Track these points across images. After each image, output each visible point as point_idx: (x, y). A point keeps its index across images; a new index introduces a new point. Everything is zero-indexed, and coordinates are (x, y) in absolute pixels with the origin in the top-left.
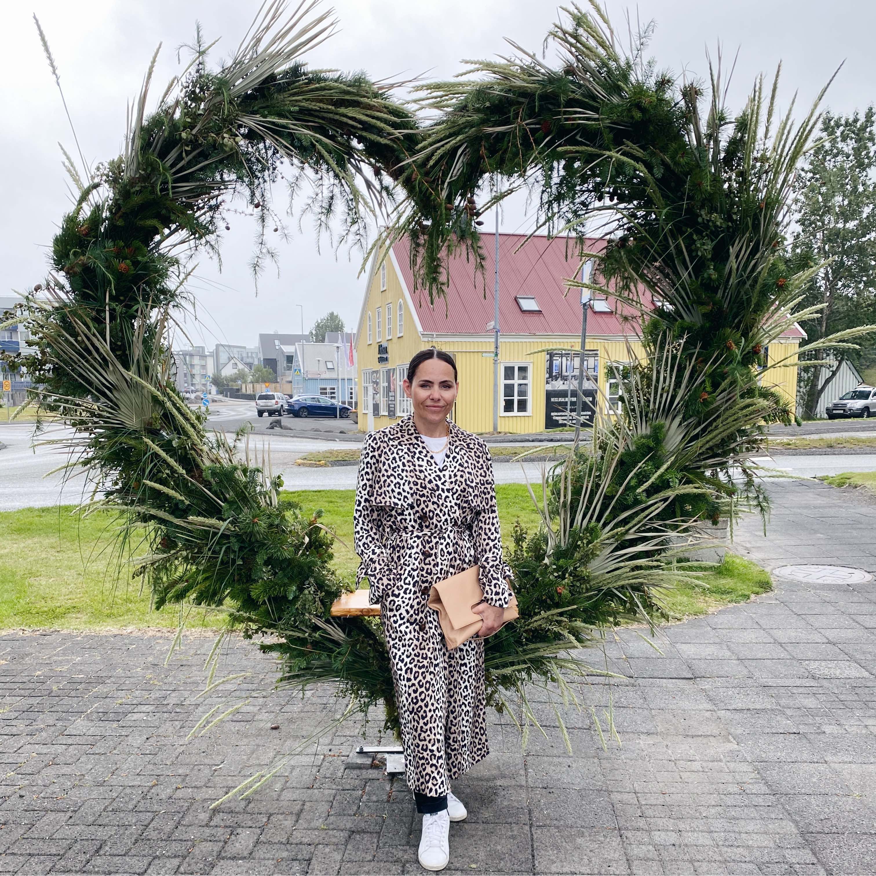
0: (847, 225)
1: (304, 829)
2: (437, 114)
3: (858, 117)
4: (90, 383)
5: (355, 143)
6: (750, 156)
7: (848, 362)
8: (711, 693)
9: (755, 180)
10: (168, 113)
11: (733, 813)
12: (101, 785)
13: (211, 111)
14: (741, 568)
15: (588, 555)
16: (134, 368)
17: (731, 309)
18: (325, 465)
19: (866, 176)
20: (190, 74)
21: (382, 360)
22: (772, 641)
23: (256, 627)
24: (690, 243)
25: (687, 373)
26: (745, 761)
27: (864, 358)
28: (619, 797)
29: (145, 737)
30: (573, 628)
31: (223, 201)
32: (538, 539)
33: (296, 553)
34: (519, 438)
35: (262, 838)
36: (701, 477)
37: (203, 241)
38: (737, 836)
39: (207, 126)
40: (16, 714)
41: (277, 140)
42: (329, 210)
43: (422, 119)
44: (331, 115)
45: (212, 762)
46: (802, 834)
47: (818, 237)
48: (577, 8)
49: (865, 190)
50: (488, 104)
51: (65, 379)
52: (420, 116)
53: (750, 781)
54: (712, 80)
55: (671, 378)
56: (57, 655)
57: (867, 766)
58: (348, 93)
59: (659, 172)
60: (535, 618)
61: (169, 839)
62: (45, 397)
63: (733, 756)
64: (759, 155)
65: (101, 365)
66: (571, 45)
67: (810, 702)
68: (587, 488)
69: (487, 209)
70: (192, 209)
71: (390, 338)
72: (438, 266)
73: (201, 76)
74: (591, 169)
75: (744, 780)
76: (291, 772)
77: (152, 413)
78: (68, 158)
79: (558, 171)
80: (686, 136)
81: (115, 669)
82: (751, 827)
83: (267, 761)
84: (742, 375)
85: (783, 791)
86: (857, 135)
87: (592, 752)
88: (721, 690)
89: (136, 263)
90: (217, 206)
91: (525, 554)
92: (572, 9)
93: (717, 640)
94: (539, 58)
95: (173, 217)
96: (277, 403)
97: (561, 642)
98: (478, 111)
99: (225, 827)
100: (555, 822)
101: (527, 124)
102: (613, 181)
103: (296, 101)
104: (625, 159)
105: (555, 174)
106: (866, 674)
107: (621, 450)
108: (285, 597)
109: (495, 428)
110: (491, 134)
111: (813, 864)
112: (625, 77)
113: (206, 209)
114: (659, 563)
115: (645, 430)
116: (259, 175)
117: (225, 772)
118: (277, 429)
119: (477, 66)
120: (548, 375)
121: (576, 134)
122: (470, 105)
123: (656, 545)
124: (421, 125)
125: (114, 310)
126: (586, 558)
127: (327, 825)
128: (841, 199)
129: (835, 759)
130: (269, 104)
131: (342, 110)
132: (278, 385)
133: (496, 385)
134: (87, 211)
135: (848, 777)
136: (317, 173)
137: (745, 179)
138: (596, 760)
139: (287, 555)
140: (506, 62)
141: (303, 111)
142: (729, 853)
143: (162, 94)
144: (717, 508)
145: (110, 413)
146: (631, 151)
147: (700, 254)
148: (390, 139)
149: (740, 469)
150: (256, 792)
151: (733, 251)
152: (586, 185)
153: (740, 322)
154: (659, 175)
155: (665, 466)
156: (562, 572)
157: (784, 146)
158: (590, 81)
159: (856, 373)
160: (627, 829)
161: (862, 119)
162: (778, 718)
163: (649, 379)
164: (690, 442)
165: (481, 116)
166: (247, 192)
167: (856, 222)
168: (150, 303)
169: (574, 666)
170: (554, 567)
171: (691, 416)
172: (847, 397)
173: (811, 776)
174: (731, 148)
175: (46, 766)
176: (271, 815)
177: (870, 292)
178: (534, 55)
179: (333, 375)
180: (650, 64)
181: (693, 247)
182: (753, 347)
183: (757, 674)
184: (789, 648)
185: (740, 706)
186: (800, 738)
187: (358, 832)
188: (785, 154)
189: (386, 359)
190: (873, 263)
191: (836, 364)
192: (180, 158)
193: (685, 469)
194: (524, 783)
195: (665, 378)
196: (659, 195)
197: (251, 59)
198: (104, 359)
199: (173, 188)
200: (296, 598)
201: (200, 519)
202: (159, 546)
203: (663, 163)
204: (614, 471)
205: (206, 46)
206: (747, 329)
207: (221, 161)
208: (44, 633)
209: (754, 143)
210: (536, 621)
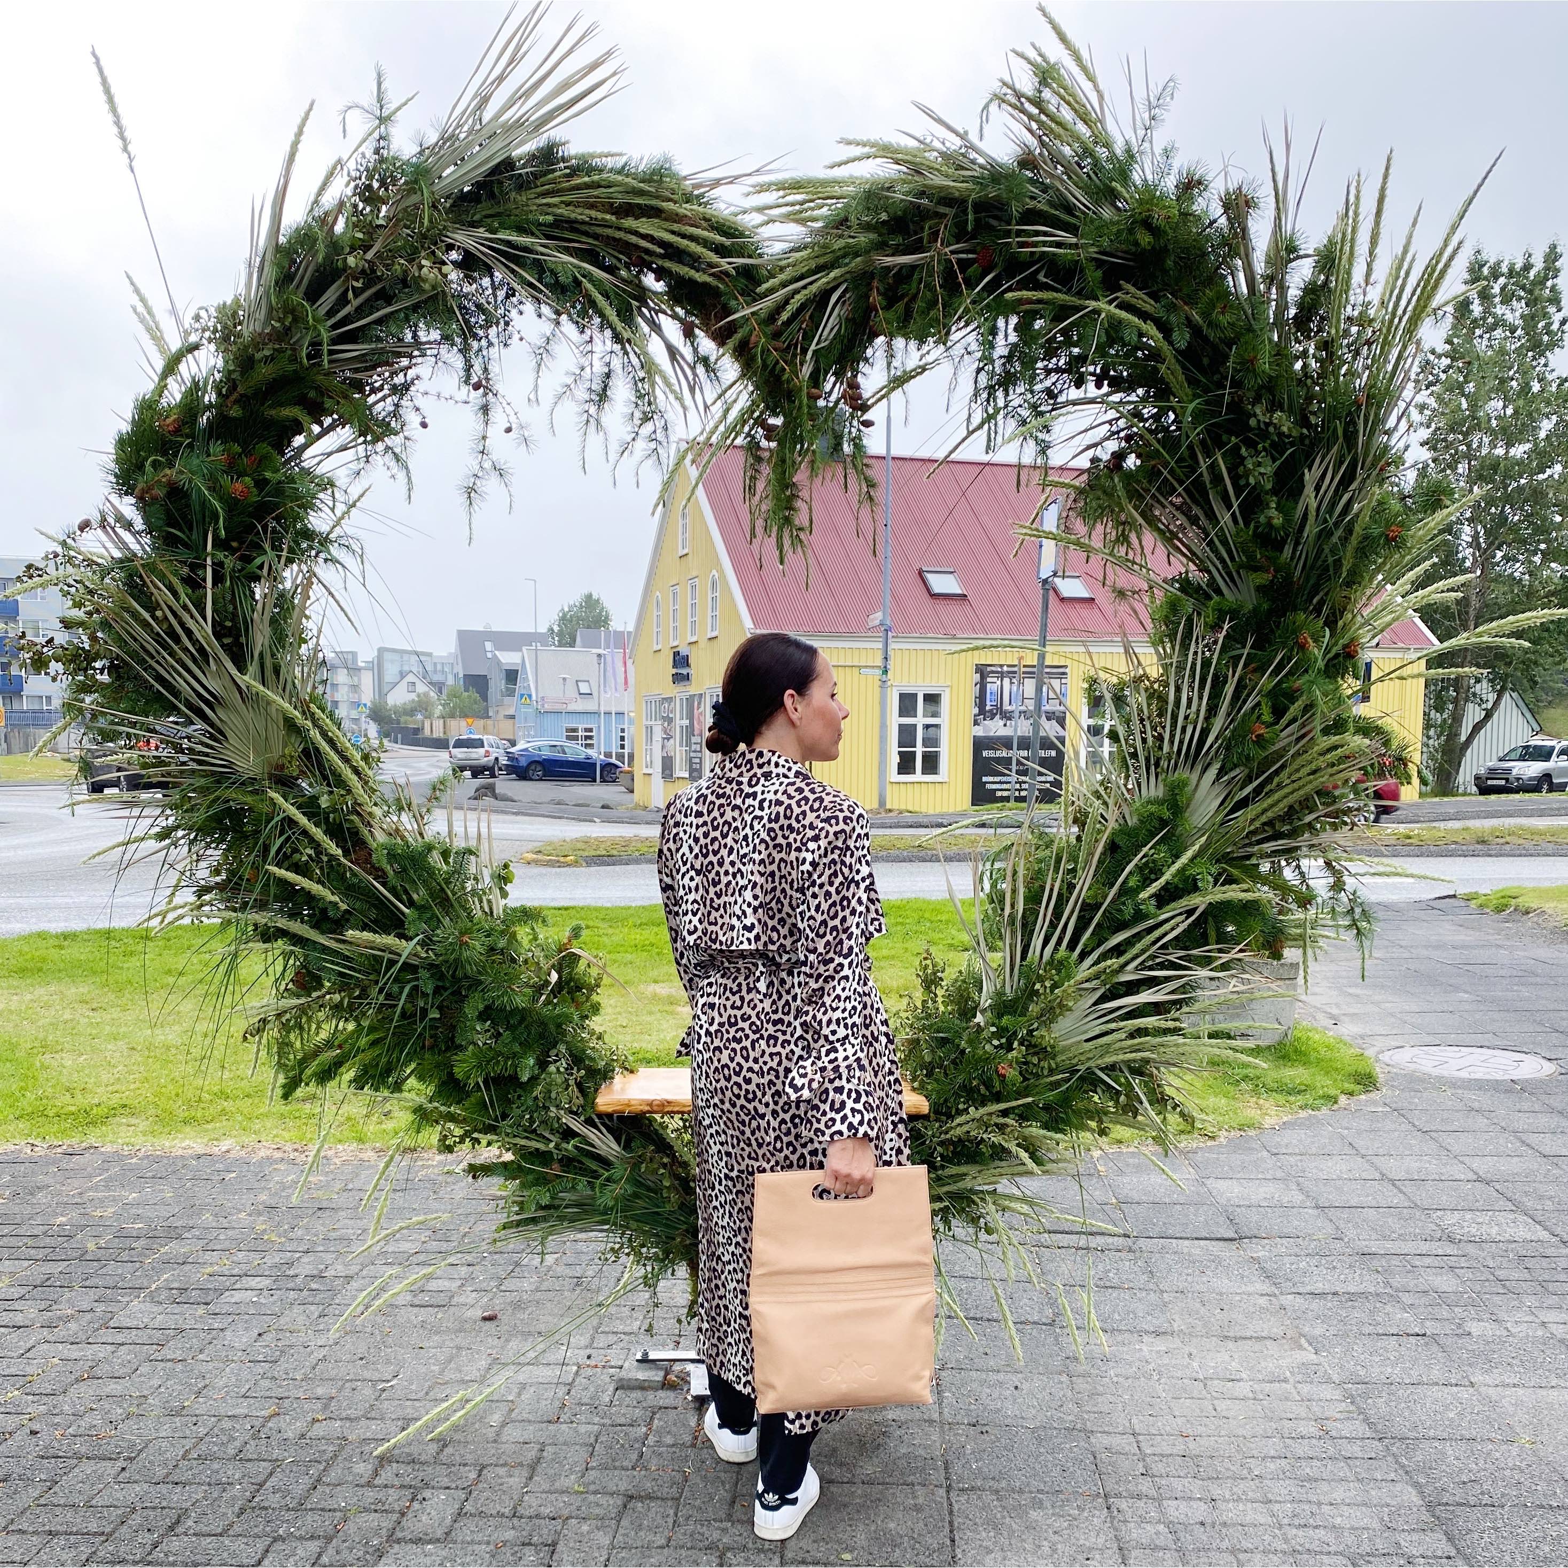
0: (1512, 451)
1: (543, 1492)
2: (795, 232)
3: (1532, 261)
4: (176, 693)
5: (649, 280)
6: (1339, 313)
7: (1514, 695)
8: (1267, 1266)
9: (1349, 357)
10: (326, 221)
11: (1308, 1470)
12: (179, 1412)
13: (398, 221)
14: (1323, 1051)
15: (1052, 1008)
16: (253, 668)
17: (1307, 579)
18: (575, 864)
19: (1546, 365)
20: (364, 156)
21: (679, 678)
22: (1378, 1176)
23: (461, 1132)
24: (1235, 462)
25: (1229, 689)
26: (1329, 1381)
27: (1543, 689)
28: (1106, 1440)
29: (256, 1332)
30: (1025, 1139)
31: (418, 378)
32: (964, 981)
33: (535, 1000)
34: (925, 821)
35: (468, 1507)
36: (1254, 874)
37: (380, 446)
38: (1315, 1508)
39: (392, 246)
40: (22, 1291)
41: (513, 271)
42: (603, 396)
43: (769, 239)
44: (609, 231)
45: (376, 1376)
46: (1430, 1507)
47: (1460, 471)
48: (1041, 55)
49: (1543, 391)
50: (884, 217)
51: (130, 686)
52: (766, 236)
53: (1338, 1416)
54: (1274, 181)
55: (1201, 698)
56: (95, 1188)
57: (1543, 1392)
58: (641, 193)
59: (1182, 338)
60: (959, 1120)
61: (300, 1507)
62: (94, 716)
63: (1308, 1373)
64: (1356, 313)
65: (195, 661)
66: (1031, 117)
67: (1446, 1282)
68: (1052, 890)
69: (879, 400)
70: (362, 391)
71: (694, 639)
72: (794, 496)
73: (382, 160)
74: (1064, 332)
75: (1327, 1414)
76: (519, 1394)
77: (285, 746)
78: (143, 300)
79: (1006, 336)
80: (1230, 278)
81: (199, 1214)
82: (1339, 1494)
83: (475, 1374)
84: (1325, 694)
85: (1395, 1432)
86: (1530, 292)
87: (1057, 1362)
88: (1286, 1259)
89: (261, 484)
90: (406, 387)
91: (942, 1008)
92: (1032, 54)
93: (1279, 1174)
94: (974, 137)
95: (328, 403)
96: (487, 754)
97: (1003, 1164)
98: (867, 227)
99: (402, 1487)
100: (992, 1483)
101: (952, 252)
102: (1101, 351)
103: (548, 205)
104: (1123, 314)
105: (1000, 340)
106: (1544, 1235)
107: (1112, 825)
108: (514, 1079)
109: (882, 803)
110: (889, 269)
111: (1449, 1558)
112: (1124, 175)
113: (386, 392)
114: (1177, 1024)
115: (1154, 790)
116: (481, 333)
117: (399, 1393)
118: (488, 800)
119: (867, 150)
120: (976, 710)
121: (1037, 272)
122: (852, 218)
123: (1172, 992)
124: (766, 250)
125: (221, 564)
126: (1051, 1014)
127: (586, 1485)
128: (1501, 404)
129: (1488, 1379)
130: (501, 210)
131: (629, 223)
132: (489, 722)
133: (883, 726)
134: (175, 393)
135: (1511, 1409)
136: (582, 332)
137: (1331, 355)
138: (1064, 1378)
139: (520, 1002)
140: (914, 144)
141: (559, 223)
142: (1300, 1537)
143: (315, 190)
144: (1281, 931)
145: (207, 746)
146: (1134, 301)
147: (1252, 481)
148: (712, 275)
149: (1321, 862)
150: (456, 1428)
151: (1310, 477)
152: (1054, 360)
153: (1322, 603)
154: (1183, 345)
155: (1189, 854)
156: (1007, 1038)
157: (1399, 298)
158: (1062, 180)
159: (1528, 715)
160: (1119, 1496)
161: (1538, 264)
162: (1388, 1308)
163: (1163, 699)
164: (1233, 811)
165: (873, 236)
166: (458, 361)
167: (1527, 446)
168: (284, 553)
169: (1025, 1208)
170: (993, 1029)
171: (1235, 766)
172: (1513, 756)
173: (1447, 1407)
174: (1307, 299)
175: (77, 1380)
176: (484, 1467)
177: (1552, 570)
178: (966, 133)
179: (590, 706)
180: (1167, 153)
181: (1241, 470)
182: (1345, 647)
183: (1351, 1233)
184: (1408, 1188)
185: (1319, 1287)
186: (1427, 1344)
187: (640, 1498)
188: (1400, 312)
189: (687, 677)
190: (1558, 519)
191: (1492, 697)
192: (343, 300)
193: (1226, 858)
194: (936, 1416)
195: (1190, 700)
196: (1181, 378)
197: (470, 133)
198: (201, 650)
199: (331, 352)
200: (534, 1079)
201: (367, 935)
202: (290, 986)
203: (1189, 322)
204: (1100, 862)
205: (393, 106)
206: (1334, 614)
207: (415, 308)
208: (70, 1150)
209: (1346, 292)
210: (960, 1125)
